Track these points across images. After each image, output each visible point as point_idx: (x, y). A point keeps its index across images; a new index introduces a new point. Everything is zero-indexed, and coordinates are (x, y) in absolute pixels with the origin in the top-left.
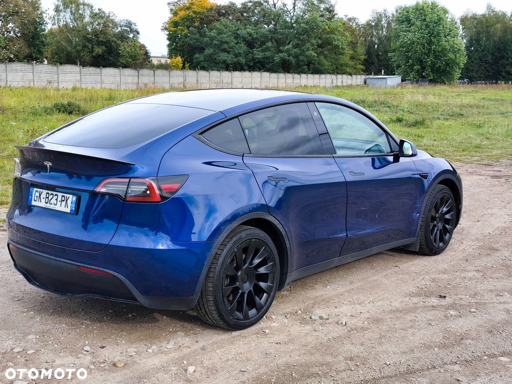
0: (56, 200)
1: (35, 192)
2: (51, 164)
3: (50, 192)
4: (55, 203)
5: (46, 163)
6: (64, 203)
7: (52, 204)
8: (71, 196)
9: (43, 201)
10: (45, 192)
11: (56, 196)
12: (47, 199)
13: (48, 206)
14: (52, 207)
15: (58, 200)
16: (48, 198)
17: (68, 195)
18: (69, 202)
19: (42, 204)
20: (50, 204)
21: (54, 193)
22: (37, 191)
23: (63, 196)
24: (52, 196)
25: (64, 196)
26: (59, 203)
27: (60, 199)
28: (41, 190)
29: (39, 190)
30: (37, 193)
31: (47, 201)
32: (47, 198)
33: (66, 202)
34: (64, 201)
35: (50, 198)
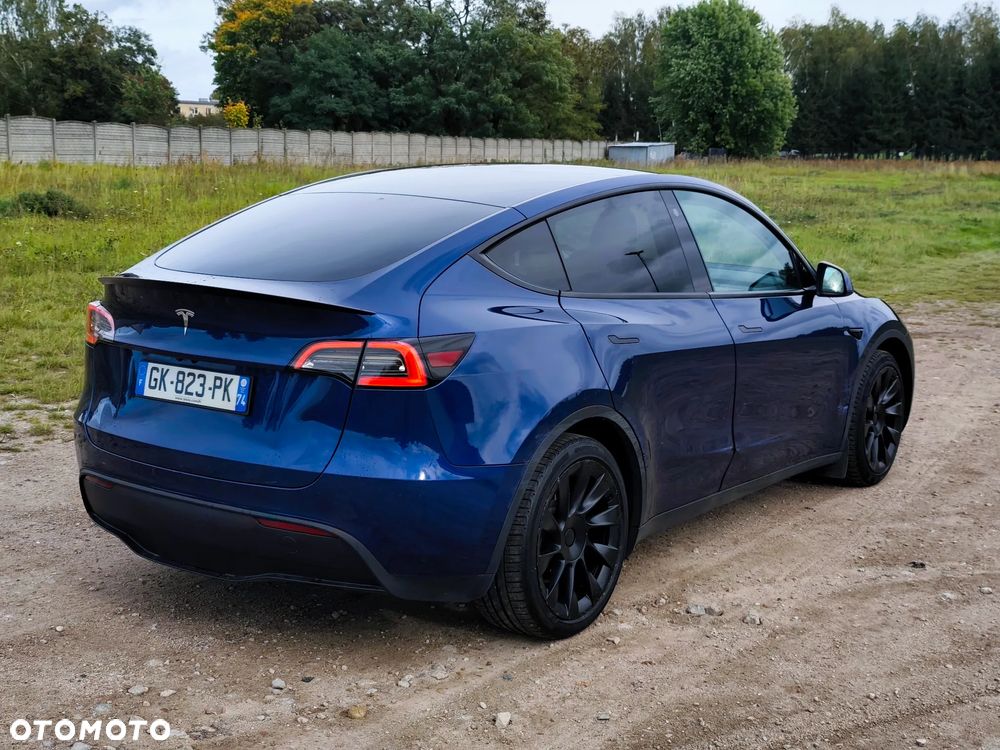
0: (202, 385)
1: (151, 371)
2: (192, 314)
3: (187, 371)
4: (200, 392)
5: (180, 312)
6: (219, 392)
7: (191, 394)
8: (236, 378)
9: (171, 388)
10: (174, 370)
11: (202, 379)
12: (180, 385)
13: (183, 398)
14: (193, 400)
15: (207, 386)
16: (182, 382)
17: (229, 377)
18: (233, 389)
19: (169, 394)
20: (187, 393)
21: (197, 372)
22: (157, 369)
23: (216, 378)
24: (191, 378)
25: (220, 379)
26: (209, 393)
27: (210, 383)
28: (166, 367)
29: (160, 366)
30: (155, 372)
31: (179, 388)
32: (178, 381)
33: (226, 390)
34: (220, 387)
35: (186, 383)
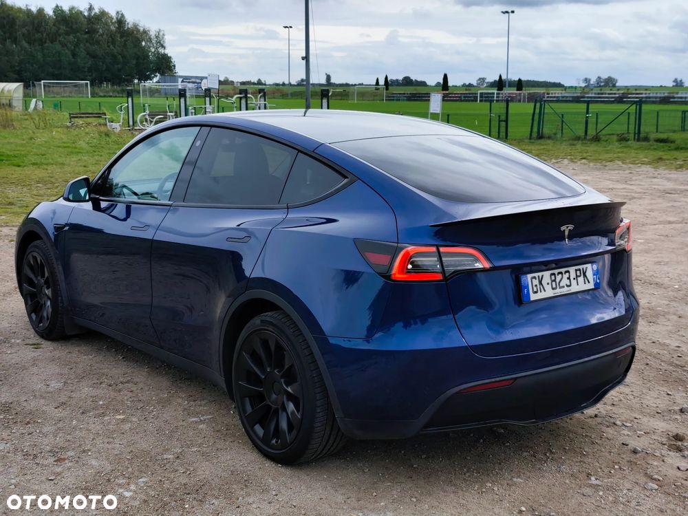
0: (569, 278)
1: (530, 279)
3: (556, 271)
4: (569, 284)
6: (581, 279)
7: (563, 287)
8: (589, 266)
9: (548, 288)
10: (547, 274)
11: (567, 274)
12: (554, 283)
13: (559, 291)
14: (565, 290)
15: (572, 278)
16: (555, 280)
17: (584, 266)
18: (590, 274)
19: (549, 293)
20: (560, 288)
21: (563, 270)
22: (535, 278)
23: (576, 270)
24: (560, 275)
25: (580, 270)
26: (574, 282)
27: (573, 275)
28: (540, 274)
29: (536, 275)
30: (534, 280)
31: (554, 286)
32: (552, 281)
33: (585, 275)
34: (580, 276)
35: (558, 281)
